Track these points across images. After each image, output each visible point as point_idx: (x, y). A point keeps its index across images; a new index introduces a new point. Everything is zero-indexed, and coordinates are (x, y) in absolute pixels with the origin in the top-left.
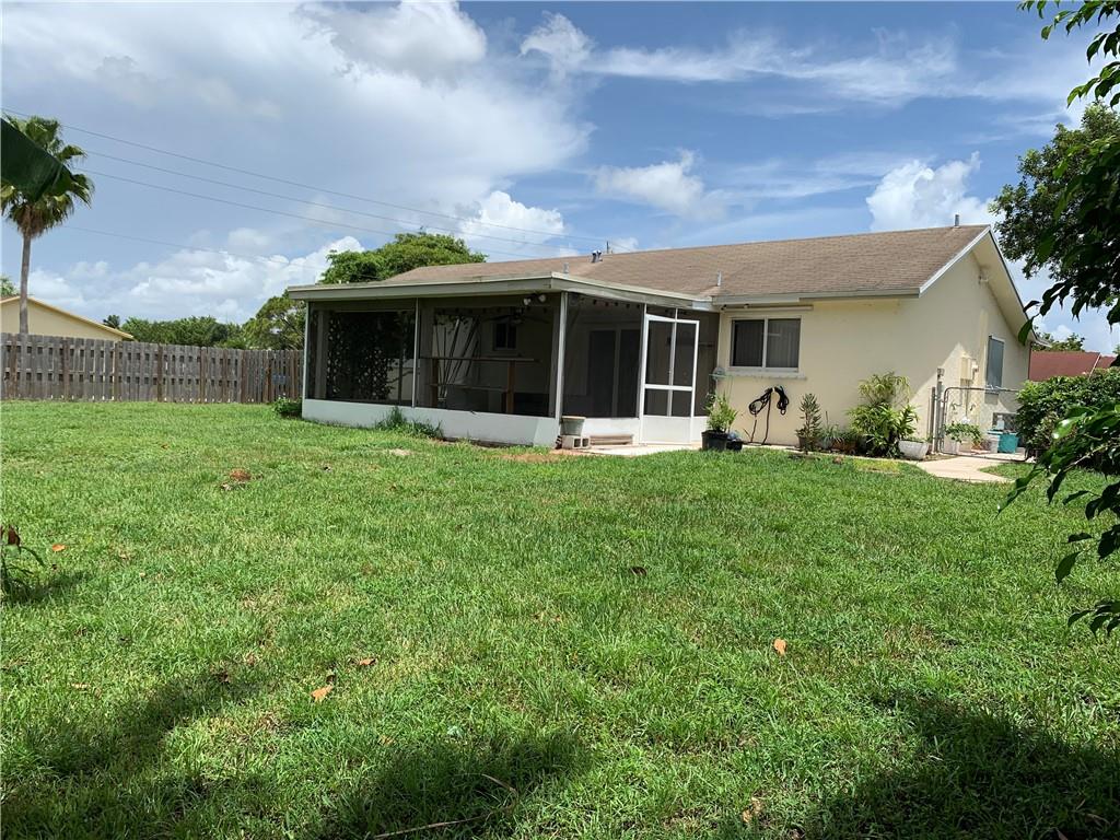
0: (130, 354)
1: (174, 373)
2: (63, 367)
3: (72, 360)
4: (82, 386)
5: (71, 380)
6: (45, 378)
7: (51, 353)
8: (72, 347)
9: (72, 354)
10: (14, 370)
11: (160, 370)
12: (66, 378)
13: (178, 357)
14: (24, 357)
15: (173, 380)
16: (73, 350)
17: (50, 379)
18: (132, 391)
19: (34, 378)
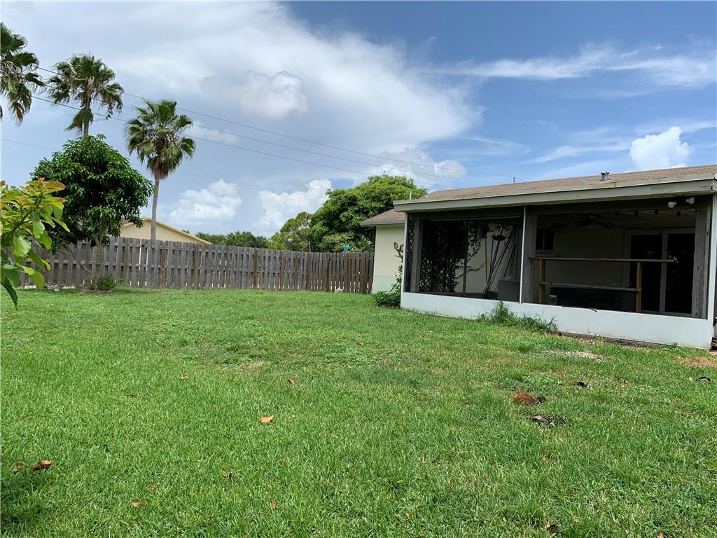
0: (237, 255)
1: (264, 269)
2: (194, 265)
3: (200, 260)
4: (205, 278)
5: (199, 274)
6: (182, 272)
7: (187, 255)
8: (200, 250)
9: (200, 255)
10: (164, 266)
11: (255, 267)
12: (196, 272)
13: (267, 257)
14: (169, 256)
15: (263, 273)
16: (200, 252)
17: (186, 273)
18: (237, 281)
19: (176, 273)
